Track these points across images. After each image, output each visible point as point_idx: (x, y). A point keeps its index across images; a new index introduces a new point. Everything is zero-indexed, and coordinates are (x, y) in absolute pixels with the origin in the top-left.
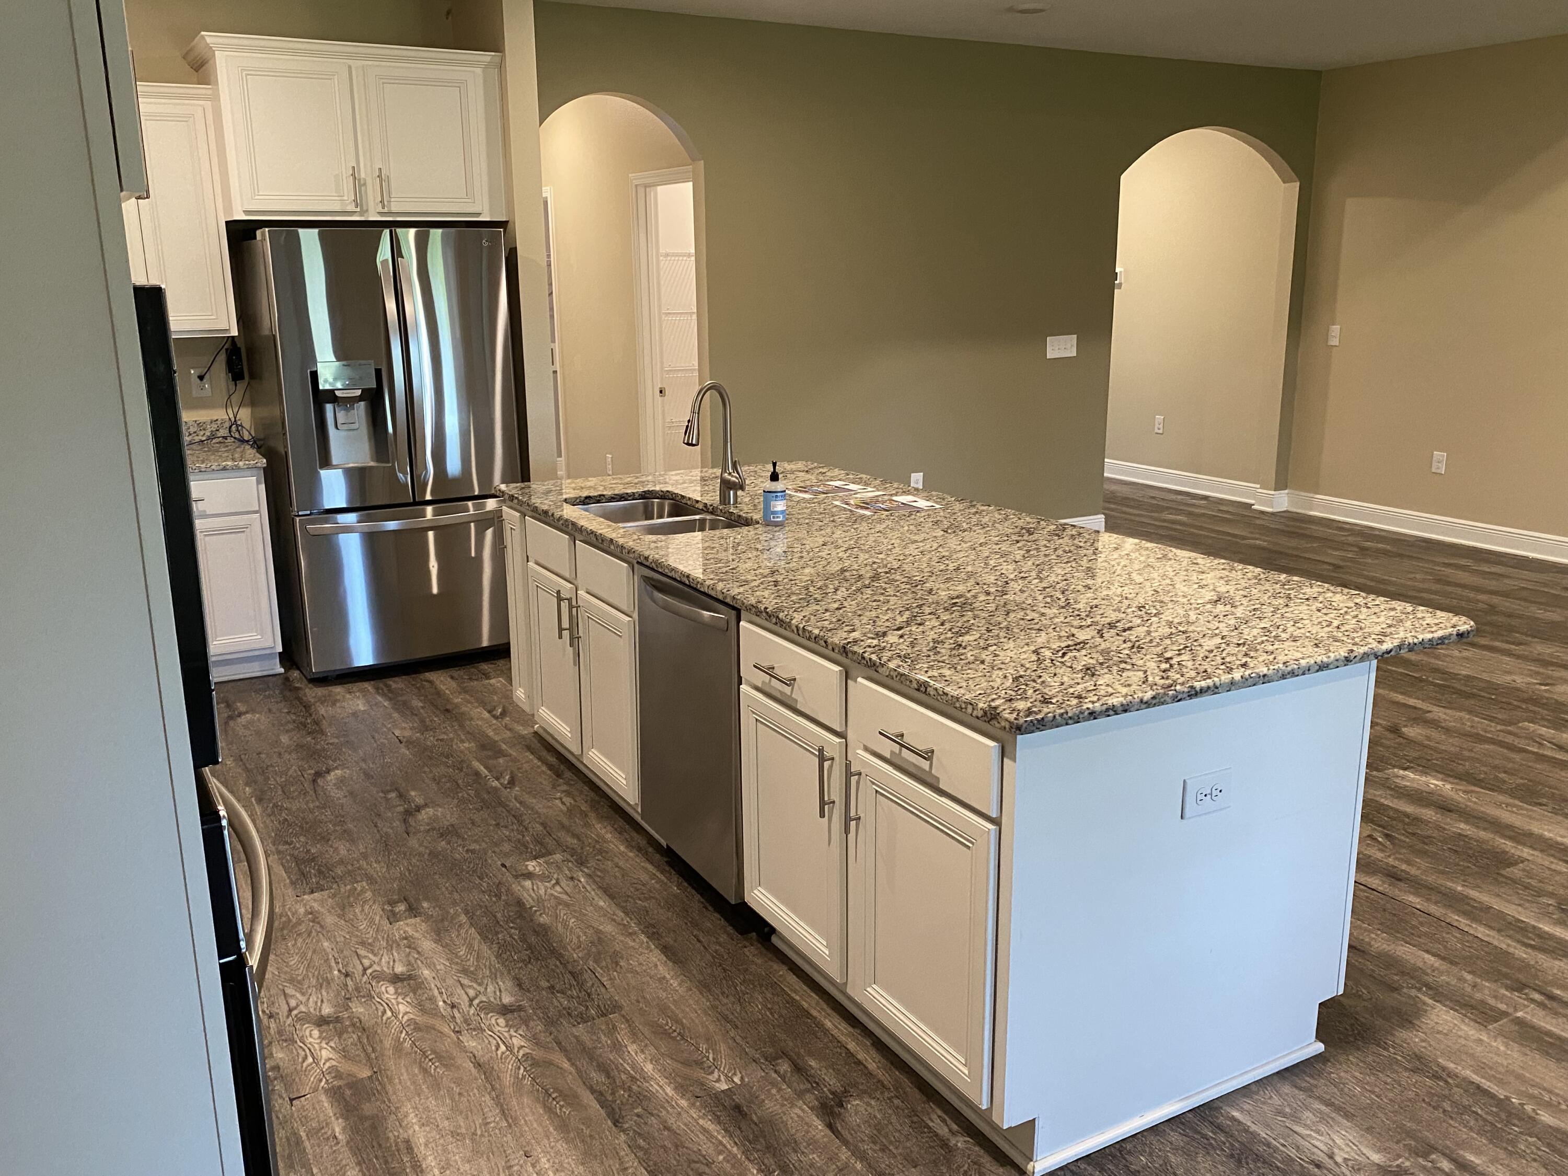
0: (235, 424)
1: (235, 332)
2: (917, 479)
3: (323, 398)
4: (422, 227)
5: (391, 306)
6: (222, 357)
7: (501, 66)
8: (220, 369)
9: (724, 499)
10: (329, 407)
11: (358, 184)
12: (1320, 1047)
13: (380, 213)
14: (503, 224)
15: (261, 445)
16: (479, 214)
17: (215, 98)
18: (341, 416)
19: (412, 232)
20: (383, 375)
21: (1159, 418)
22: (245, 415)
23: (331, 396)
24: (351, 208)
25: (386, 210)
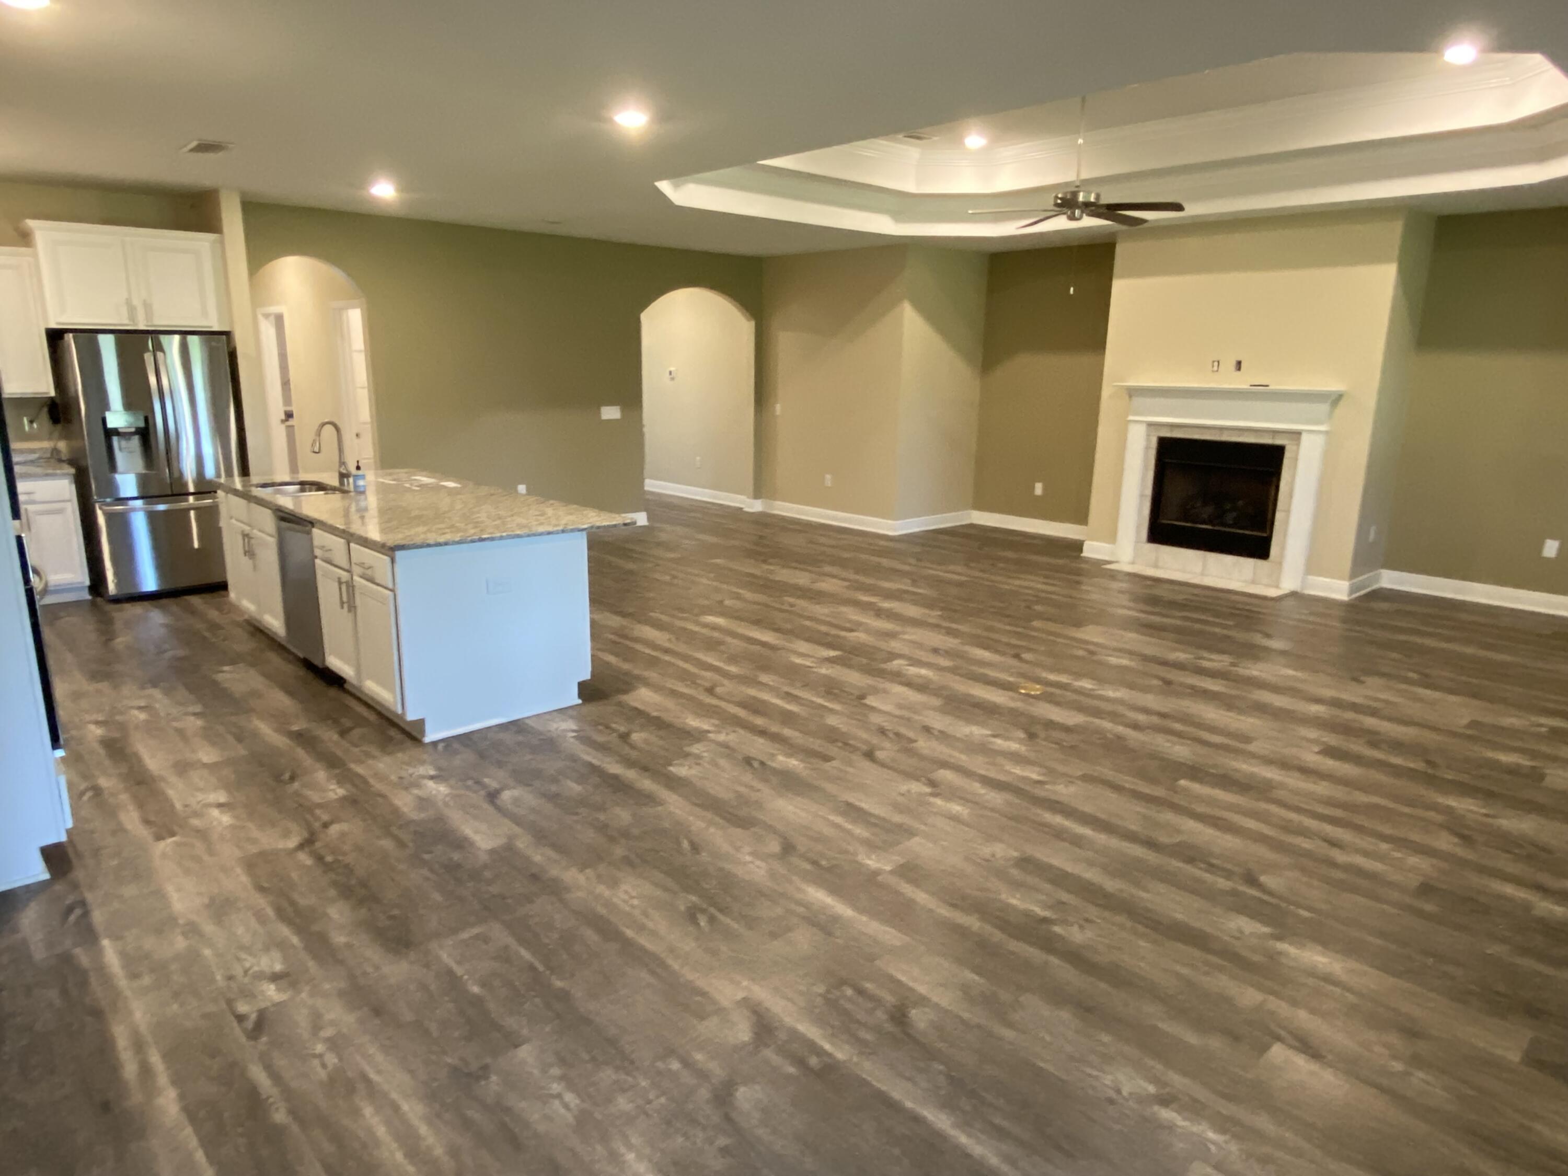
0: (55, 451)
1: (52, 393)
2: (522, 488)
3: (110, 433)
4: (184, 333)
5: (153, 380)
6: (45, 410)
7: (222, 243)
8: (44, 415)
9: (342, 483)
10: (115, 440)
11: (132, 310)
12: (580, 701)
13: (147, 326)
14: (227, 334)
15: (72, 462)
16: (211, 327)
17: (35, 256)
18: (124, 443)
19: (177, 338)
20: (149, 420)
21: (698, 458)
22: (62, 445)
23: (116, 432)
24: (126, 322)
25: (149, 324)
